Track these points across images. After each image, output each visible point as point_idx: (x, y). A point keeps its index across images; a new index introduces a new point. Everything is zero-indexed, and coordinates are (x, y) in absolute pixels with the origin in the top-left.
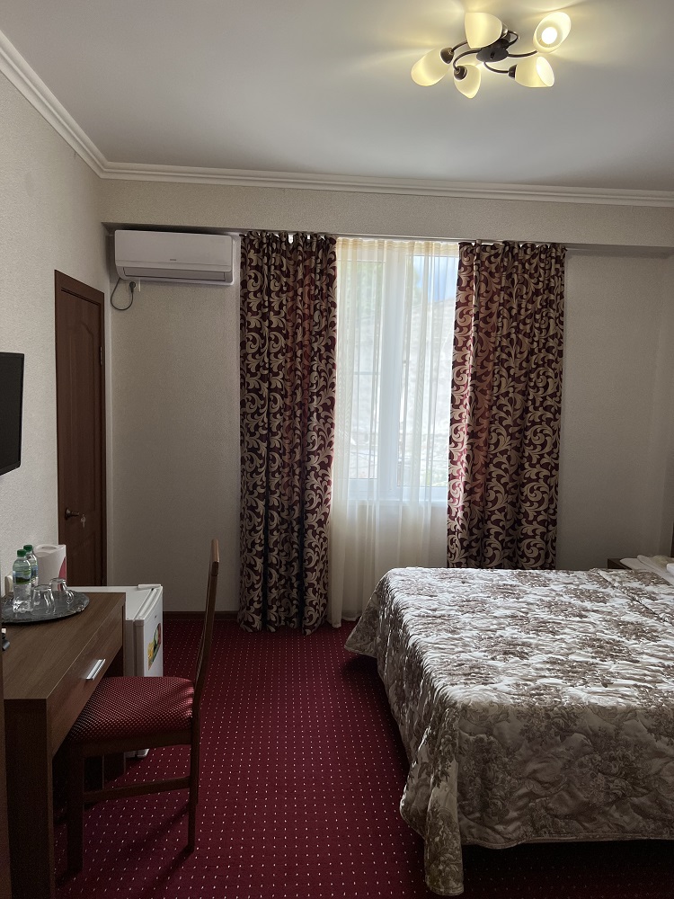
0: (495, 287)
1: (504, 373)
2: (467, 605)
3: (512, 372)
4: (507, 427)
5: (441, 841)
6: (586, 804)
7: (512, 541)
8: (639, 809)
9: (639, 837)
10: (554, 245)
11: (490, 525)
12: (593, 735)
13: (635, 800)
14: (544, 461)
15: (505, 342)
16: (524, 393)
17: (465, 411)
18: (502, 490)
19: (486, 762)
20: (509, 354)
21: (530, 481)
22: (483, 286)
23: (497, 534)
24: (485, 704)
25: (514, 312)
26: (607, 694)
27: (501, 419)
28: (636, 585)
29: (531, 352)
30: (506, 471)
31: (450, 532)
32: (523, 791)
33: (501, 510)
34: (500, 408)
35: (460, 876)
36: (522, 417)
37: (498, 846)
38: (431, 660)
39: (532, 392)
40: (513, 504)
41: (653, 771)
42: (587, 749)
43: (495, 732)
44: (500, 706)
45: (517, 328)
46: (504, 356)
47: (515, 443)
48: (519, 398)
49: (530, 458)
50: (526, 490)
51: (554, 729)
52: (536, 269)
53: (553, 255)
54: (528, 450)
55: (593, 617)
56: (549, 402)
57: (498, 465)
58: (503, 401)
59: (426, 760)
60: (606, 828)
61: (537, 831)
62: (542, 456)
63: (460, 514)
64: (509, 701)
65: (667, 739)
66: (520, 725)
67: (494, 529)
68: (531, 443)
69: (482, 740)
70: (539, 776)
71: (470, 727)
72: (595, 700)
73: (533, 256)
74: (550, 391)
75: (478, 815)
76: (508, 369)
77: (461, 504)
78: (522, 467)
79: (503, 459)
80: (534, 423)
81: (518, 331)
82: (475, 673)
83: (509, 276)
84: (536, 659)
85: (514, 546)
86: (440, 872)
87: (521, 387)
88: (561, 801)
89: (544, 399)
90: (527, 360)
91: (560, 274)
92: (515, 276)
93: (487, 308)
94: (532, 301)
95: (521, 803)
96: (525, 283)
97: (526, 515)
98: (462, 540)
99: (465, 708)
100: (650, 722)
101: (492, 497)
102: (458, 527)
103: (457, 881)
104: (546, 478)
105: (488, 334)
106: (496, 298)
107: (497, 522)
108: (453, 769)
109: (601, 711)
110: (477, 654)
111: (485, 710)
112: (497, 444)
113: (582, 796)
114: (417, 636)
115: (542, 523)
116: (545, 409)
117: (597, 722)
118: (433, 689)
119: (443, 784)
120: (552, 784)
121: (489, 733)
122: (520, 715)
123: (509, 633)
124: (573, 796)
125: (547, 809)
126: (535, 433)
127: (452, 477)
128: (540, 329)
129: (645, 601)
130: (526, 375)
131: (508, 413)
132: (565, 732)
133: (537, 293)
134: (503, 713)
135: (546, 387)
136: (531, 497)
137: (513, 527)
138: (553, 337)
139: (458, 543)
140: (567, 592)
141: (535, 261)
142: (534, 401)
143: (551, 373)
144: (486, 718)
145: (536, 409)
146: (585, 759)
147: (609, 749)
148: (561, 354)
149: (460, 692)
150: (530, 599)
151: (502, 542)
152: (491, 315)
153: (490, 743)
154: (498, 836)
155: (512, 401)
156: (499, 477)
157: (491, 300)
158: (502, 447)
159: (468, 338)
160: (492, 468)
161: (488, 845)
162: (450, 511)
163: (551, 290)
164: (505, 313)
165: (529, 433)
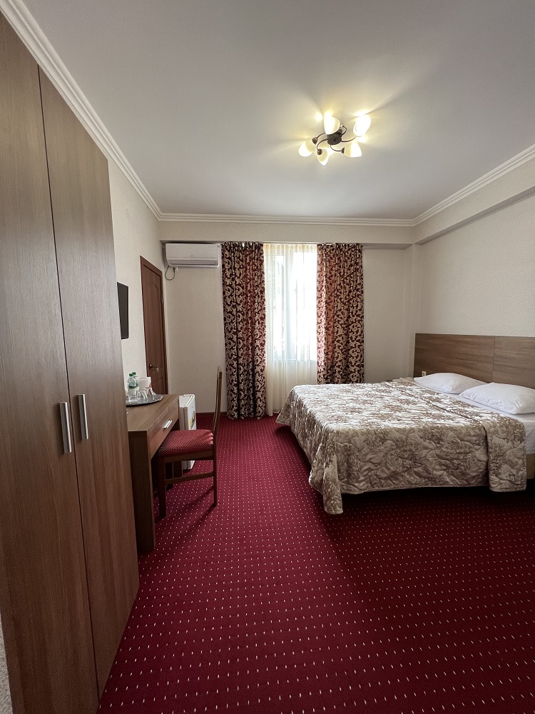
0: (333, 264)
1: (339, 301)
2: (330, 396)
3: (342, 300)
4: (341, 325)
5: (331, 491)
6: (394, 472)
7: (345, 375)
8: (417, 474)
9: (418, 486)
10: (358, 244)
11: (336, 368)
12: (396, 441)
13: (416, 469)
14: (357, 339)
15: (339, 287)
16: (348, 310)
17: (323, 318)
18: (340, 352)
19: (349, 455)
20: (341, 293)
21: (352, 347)
22: (328, 263)
23: (339, 372)
24: (347, 430)
25: (342, 274)
26: (401, 423)
27: (339, 321)
28: (403, 386)
29: (350, 292)
30: (342, 344)
31: (318, 372)
32: (366, 467)
33: (340, 361)
34: (338, 316)
35: (341, 505)
36: (347, 320)
37: (356, 493)
38: (319, 417)
39: (351, 308)
40: (345, 359)
41: (423, 455)
42: (394, 447)
43: (352, 442)
44: (354, 430)
45: (343, 281)
46: (339, 293)
47: (345, 332)
48: (346, 312)
49: (351, 338)
50: (351, 352)
51: (379, 439)
52: (350, 255)
53: (357, 249)
54: (351, 335)
55: (386, 398)
56: (359, 313)
57: (338, 341)
58: (339, 313)
59: (320, 458)
60: (403, 483)
61: (373, 486)
62: (357, 337)
63: (323, 364)
64: (357, 428)
65: (428, 441)
66: (363, 438)
67: (338, 369)
68: (352, 331)
69: (346, 446)
70: (372, 460)
71: (341, 440)
72: (395, 426)
73: (349, 250)
74: (359, 308)
75: (346, 480)
76: (341, 299)
77: (323, 359)
78: (348, 342)
79: (340, 338)
80: (353, 322)
81: (344, 282)
82: (339, 419)
83: (339, 258)
84: (365, 413)
85: (346, 377)
86: (332, 504)
87: (346, 307)
88: (383, 471)
89: (357, 311)
90: (349, 295)
91: (360, 257)
92: (342, 259)
93: (330, 273)
94: (349, 269)
95: (365, 473)
96: (346, 261)
97: (351, 363)
98: (324, 375)
99: (338, 432)
100: (421, 434)
101: (336, 355)
102: (322, 370)
103: (340, 507)
104: (359, 346)
105: (331, 284)
106: (334, 268)
107: (339, 367)
108: (334, 458)
109: (398, 430)
110: (339, 413)
111: (347, 432)
112: (337, 332)
113: (392, 469)
114: (310, 408)
115: (358, 366)
116: (357, 316)
117: (397, 435)
118: (322, 427)
119: (330, 466)
120: (379, 464)
121: (350, 442)
122: (363, 434)
123: (351, 405)
124: (388, 469)
125: (376, 475)
126: (353, 327)
127: (319, 348)
128: (353, 281)
129: (407, 391)
130: (348, 302)
131: (341, 318)
132: (383, 440)
133: (351, 265)
134: (356, 433)
135: (357, 306)
136: (353, 355)
137: (345, 369)
138: (359, 284)
139: (322, 376)
140: (373, 390)
141: (349, 252)
142: (352, 313)
143: (359, 300)
144: (349, 436)
145: (353, 316)
146: (393, 452)
147: (403, 447)
148: (362, 292)
149: (334, 426)
150: (358, 393)
151: (341, 375)
152: (332, 276)
153: (350, 447)
154: (356, 489)
155: (342, 313)
156: (339, 347)
157: (332, 269)
158: (339, 334)
159: (323, 286)
160: (336, 343)
161: (351, 493)
162: (318, 363)
163: (357, 264)
164: (338, 275)
165: (351, 327)
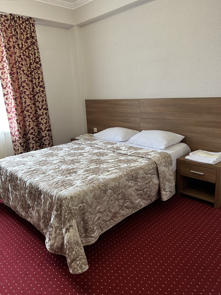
0: (10, 35)
1: (22, 73)
2: (41, 163)
3: (25, 72)
4: (28, 95)
5: (76, 252)
6: (114, 213)
7: (39, 140)
8: (127, 207)
9: (128, 216)
10: (30, 18)
11: (29, 135)
12: (113, 189)
13: (126, 205)
14: (44, 107)
15: (19, 60)
16: (32, 81)
17: (10, 90)
18: (31, 121)
19: (83, 214)
20: (22, 64)
21: (40, 115)
22: (4, 33)
23: (33, 138)
24: (78, 193)
25: (20, 46)
26: (111, 174)
27: (25, 92)
28: (89, 142)
29: (31, 64)
30: (31, 113)
31: (13, 142)
32: (97, 218)
33: (32, 128)
34: (23, 87)
35: (86, 263)
36: (33, 91)
37: (94, 242)
38: (43, 186)
39: (34, 80)
40: (37, 126)
41: (129, 193)
42: (112, 194)
43: (85, 201)
44: (83, 191)
45: (23, 53)
46: (20, 65)
47: (32, 102)
48: (30, 83)
49: (38, 107)
50: (40, 119)
51: (102, 192)
52: (25, 28)
53: (29, 21)
54: (37, 104)
55: (86, 154)
56: (41, 84)
57: (28, 111)
58: (24, 84)
59: (57, 225)
60: (120, 218)
61: (102, 230)
62: (43, 105)
63: (17, 133)
64: (85, 188)
65: (130, 181)
66: (92, 195)
67: (31, 136)
68: (38, 101)
69: (81, 206)
70: (100, 210)
71: (75, 204)
72: (109, 177)
73: (23, 22)
74: (41, 79)
75: (84, 235)
76: (23, 71)
77: (16, 129)
78: (36, 111)
79: (29, 108)
80: (37, 93)
81: (24, 55)
82: (65, 184)
83: (15, 30)
84: (80, 172)
85: (40, 141)
87: (30, 79)
88: (107, 215)
89: (39, 83)
90: (30, 67)
91: (34, 31)
92: (17, 30)
93: (8, 44)
94: (26, 42)
95: (96, 223)
96: (22, 34)
97: (41, 129)
98: (20, 143)
99: (71, 198)
100: (126, 178)
101: (28, 124)
102: (17, 138)
104: (46, 113)
105: (11, 56)
106: (11, 40)
107: (32, 134)
108: (74, 222)
109: (113, 180)
110: (59, 177)
111: (79, 195)
112: (25, 102)
113: (113, 211)
114: (29, 180)
115: (48, 131)
116: (40, 87)
117: (113, 184)
118: (51, 197)
119: (71, 230)
120: (105, 211)
121: (83, 202)
122: (91, 191)
123: (64, 167)
124: (110, 212)
125: (103, 220)
126: (38, 97)
127: (9, 119)
128: (31, 54)
129: (96, 146)
130: (31, 74)
131: (27, 89)
132: (105, 191)
133: (27, 38)
134: (86, 193)
135: (39, 78)
136: (42, 122)
137: (38, 135)
138: (37, 57)
139: (18, 145)
140: (71, 149)
141: (24, 24)
142: (35, 84)
143: (39, 72)
144: (80, 198)
145: (37, 87)
146: (112, 198)
147: (117, 191)
148: (41, 65)
149: (66, 192)
150: (62, 155)
151: (35, 140)
152: (10, 47)
153: (84, 206)
154: (93, 239)
155: (27, 84)
156: (29, 116)
157: (9, 40)
158: (27, 104)
159: (3, 57)
160: (25, 112)
161: (90, 244)
162: (11, 133)
163: (33, 38)
164: (17, 47)
165: (36, 97)
